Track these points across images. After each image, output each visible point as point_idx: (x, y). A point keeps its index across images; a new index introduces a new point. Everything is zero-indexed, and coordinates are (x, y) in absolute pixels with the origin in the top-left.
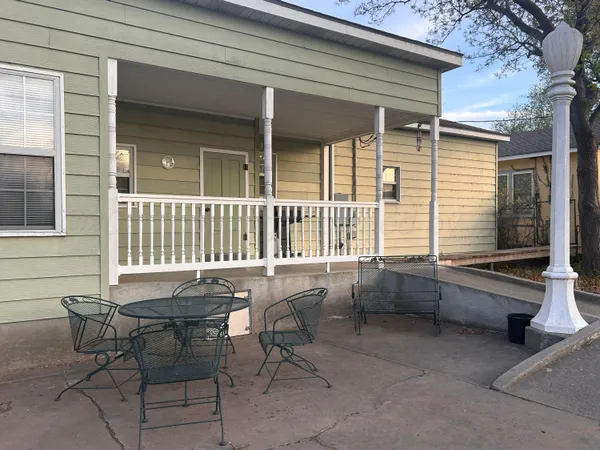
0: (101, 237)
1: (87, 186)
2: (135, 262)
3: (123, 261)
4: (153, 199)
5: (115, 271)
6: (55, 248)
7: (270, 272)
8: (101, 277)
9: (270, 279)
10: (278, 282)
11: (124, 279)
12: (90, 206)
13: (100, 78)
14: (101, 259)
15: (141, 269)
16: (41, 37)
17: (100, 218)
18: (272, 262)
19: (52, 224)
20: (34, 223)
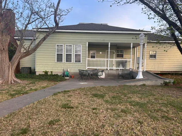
0: (85, 63)
1: (84, 57)
2: (92, 67)
3: (88, 67)
4: (97, 59)
5: (87, 68)
6: (80, 64)
7: (109, 69)
8: (85, 68)
9: (108, 70)
10: (110, 71)
11: (88, 69)
12: (84, 60)
13: (86, 45)
14: (85, 66)
15: (90, 68)
16: (79, 41)
17: (85, 61)
18: (109, 68)
19: (80, 62)
20: (79, 62)
